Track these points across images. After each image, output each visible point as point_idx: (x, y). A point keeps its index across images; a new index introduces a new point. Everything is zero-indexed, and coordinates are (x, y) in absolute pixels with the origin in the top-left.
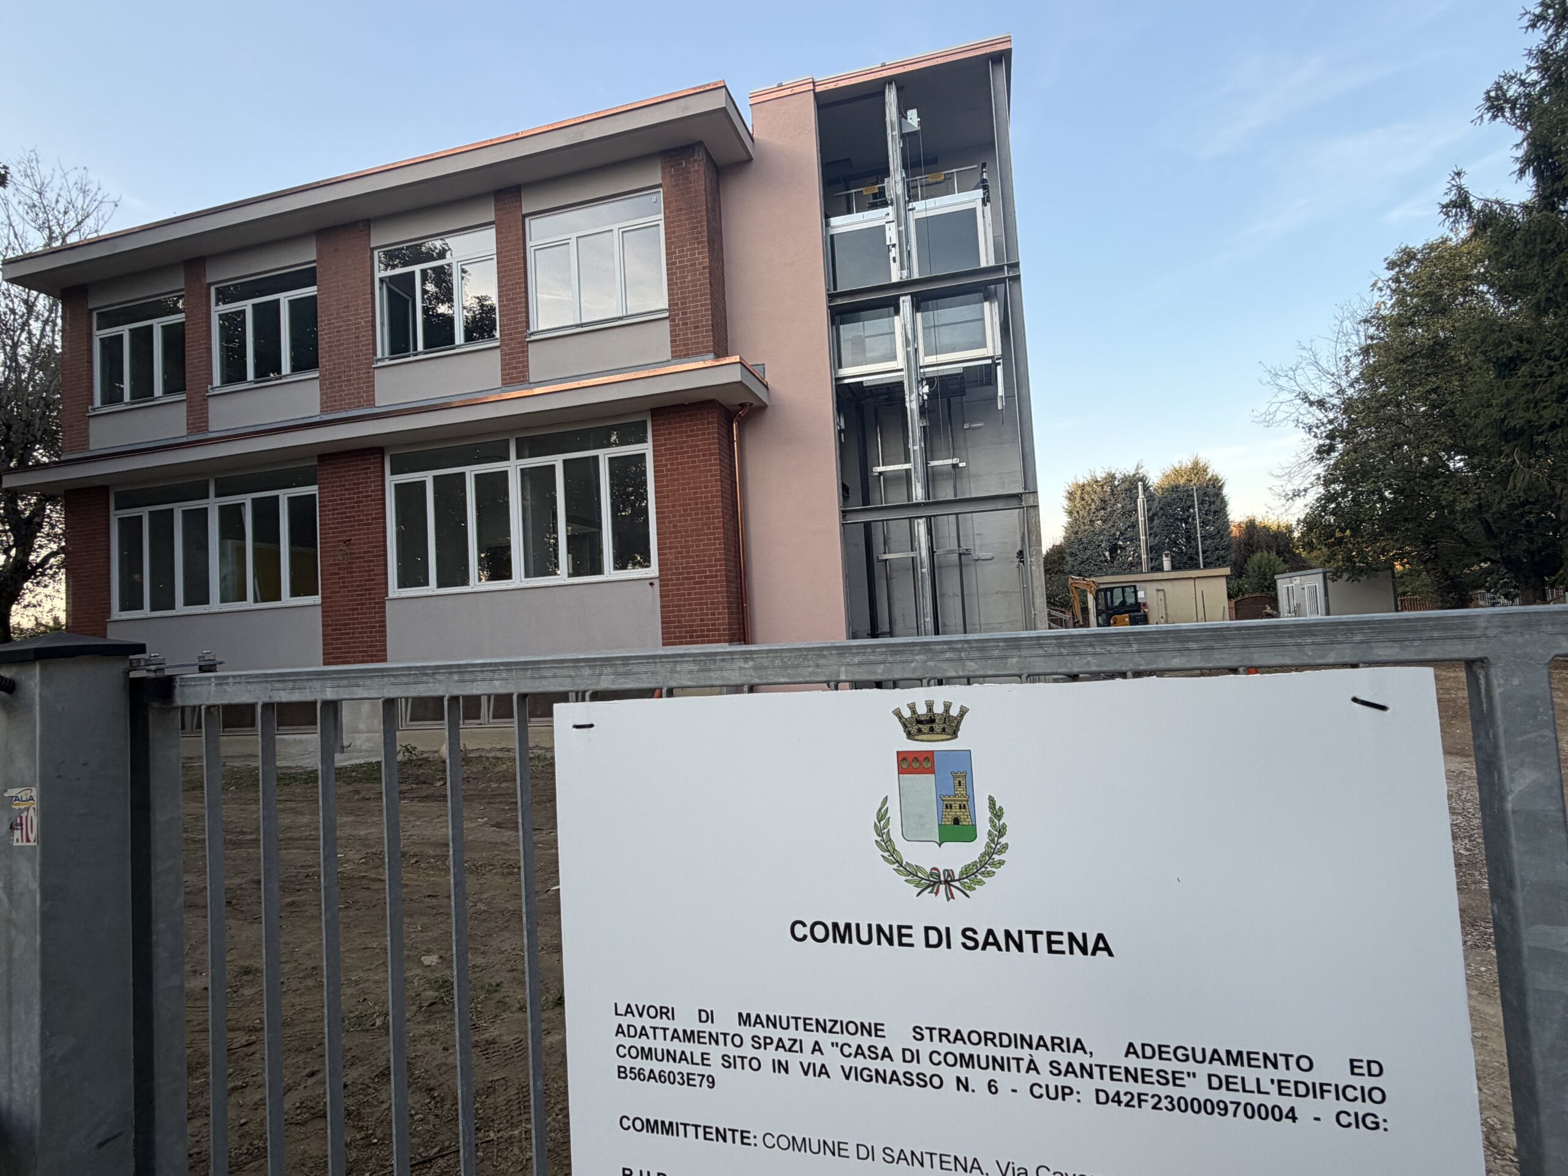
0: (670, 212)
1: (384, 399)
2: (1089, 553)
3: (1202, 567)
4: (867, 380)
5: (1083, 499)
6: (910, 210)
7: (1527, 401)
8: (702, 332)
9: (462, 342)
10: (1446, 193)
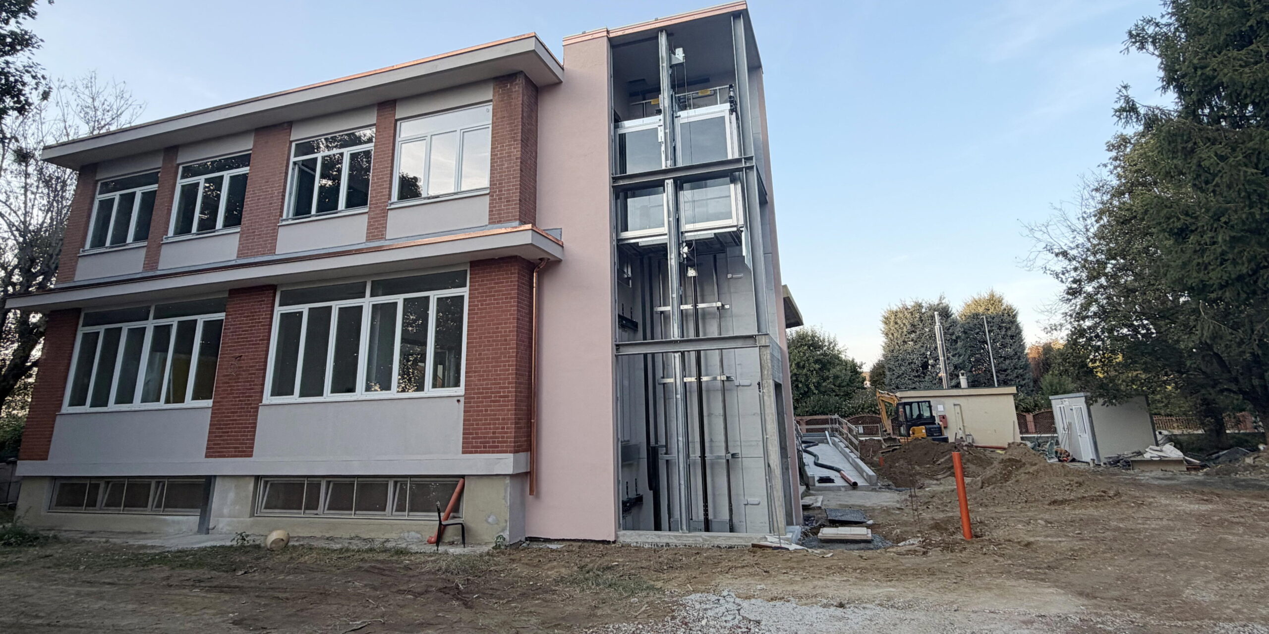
0: (497, 119)
1: (284, 247)
2: (903, 368)
3: (996, 385)
4: (642, 242)
5: (896, 323)
6: (676, 117)
7: (1198, 264)
8: (512, 205)
9: (343, 208)
10: (1116, 102)
